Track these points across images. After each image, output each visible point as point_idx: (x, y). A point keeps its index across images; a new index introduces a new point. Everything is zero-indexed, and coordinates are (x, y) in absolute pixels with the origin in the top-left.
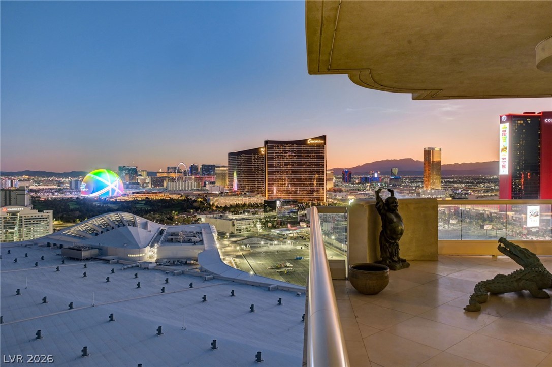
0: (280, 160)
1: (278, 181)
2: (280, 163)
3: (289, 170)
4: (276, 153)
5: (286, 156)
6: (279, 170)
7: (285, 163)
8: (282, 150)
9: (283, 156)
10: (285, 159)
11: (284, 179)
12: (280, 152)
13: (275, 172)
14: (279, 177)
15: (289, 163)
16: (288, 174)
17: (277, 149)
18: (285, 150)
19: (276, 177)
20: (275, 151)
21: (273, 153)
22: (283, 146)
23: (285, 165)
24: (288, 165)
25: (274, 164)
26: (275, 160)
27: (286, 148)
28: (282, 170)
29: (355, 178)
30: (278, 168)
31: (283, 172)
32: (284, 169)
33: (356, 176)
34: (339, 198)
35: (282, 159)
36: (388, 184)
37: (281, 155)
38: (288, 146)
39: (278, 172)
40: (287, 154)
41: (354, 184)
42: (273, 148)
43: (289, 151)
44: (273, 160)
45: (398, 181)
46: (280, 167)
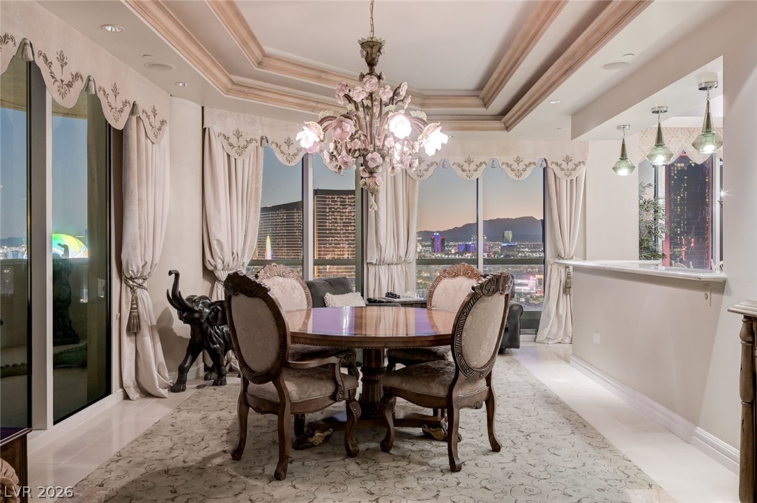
0: (336, 219)
1: (333, 251)
2: (337, 223)
3: (350, 233)
4: (330, 208)
5: (345, 212)
6: (335, 233)
7: (344, 223)
8: (339, 203)
9: (340, 212)
10: (344, 217)
11: (343, 248)
12: (336, 207)
13: (329, 237)
14: (335, 244)
15: (351, 223)
16: (348, 240)
17: (332, 201)
18: (343, 204)
19: (330, 244)
20: (328, 205)
21: (326, 208)
22: (340, 198)
23: (344, 226)
24: (348, 226)
25: (328, 224)
26: (329, 219)
27: (345, 202)
28: (339, 233)
29: (450, 246)
30: (333, 231)
31: (340, 237)
32: (342, 232)
33: (452, 243)
34: (426, 275)
35: (339, 217)
36: (498, 254)
37: (338, 212)
38: (349, 198)
39: (333, 237)
40: (347, 211)
41: (448, 254)
42: (326, 201)
43: (350, 205)
44: (326, 219)
45: (513, 251)
46: (336, 230)
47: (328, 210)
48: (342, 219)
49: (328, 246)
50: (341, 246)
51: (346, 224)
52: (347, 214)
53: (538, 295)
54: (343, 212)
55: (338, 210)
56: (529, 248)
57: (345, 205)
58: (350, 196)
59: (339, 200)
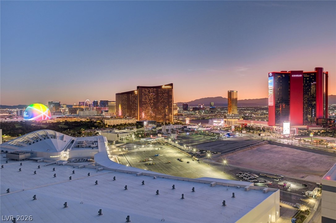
0: (146, 98)
1: (145, 110)
2: (146, 99)
3: (151, 103)
4: (144, 94)
5: (150, 95)
8: (147, 92)
9: (148, 95)
10: (149, 97)
13: (143, 105)
14: (146, 107)
15: (152, 99)
16: (151, 106)
17: (145, 91)
18: (149, 92)
19: (144, 107)
20: (143, 92)
21: (142, 94)
23: (149, 101)
24: (151, 101)
25: (143, 100)
26: (143, 98)
27: (150, 91)
28: (147, 103)
29: (190, 108)
30: (145, 102)
31: (148, 105)
32: (148, 103)
33: (190, 107)
34: (181, 119)
35: (147, 97)
36: (208, 111)
37: (147, 95)
38: (151, 90)
39: (145, 105)
40: (151, 94)
41: (189, 111)
42: (142, 91)
43: (152, 92)
44: (142, 98)
45: (214, 110)
46: (146, 102)
47: (143, 94)
48: (149, 98)
49: (143, 108)
50: (148, 108)
51: (150, 100)
52: (151, 96)
53: (224, 127)
54: (149, 95)
55: (147, 94)
56: (220, 109)
57: (150, 92)
58: (152, 89)
59: (147, 90)
